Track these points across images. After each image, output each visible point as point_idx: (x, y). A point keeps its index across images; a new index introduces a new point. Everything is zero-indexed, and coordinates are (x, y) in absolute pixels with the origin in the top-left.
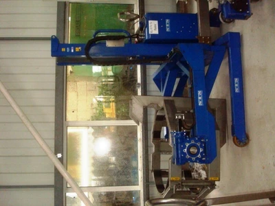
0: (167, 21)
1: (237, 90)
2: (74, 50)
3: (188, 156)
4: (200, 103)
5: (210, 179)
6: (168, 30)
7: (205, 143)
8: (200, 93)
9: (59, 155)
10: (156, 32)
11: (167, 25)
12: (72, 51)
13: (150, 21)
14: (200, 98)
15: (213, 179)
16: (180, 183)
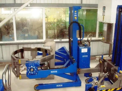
0: (87, 56)
1: (57, 86)
2: (76, 16)
3: (29, 68)
4: (52, 72)
5: (20, 75)
6: (83, 56)
7: (35, 74)
8: (56, 71)
9: (29, 5)
10: (82, 52)
11: (85, 56)
12: (75, 16)
13: (87, 49)
14: (54, 71)
15: (20, 77)
16: (18, 63)
